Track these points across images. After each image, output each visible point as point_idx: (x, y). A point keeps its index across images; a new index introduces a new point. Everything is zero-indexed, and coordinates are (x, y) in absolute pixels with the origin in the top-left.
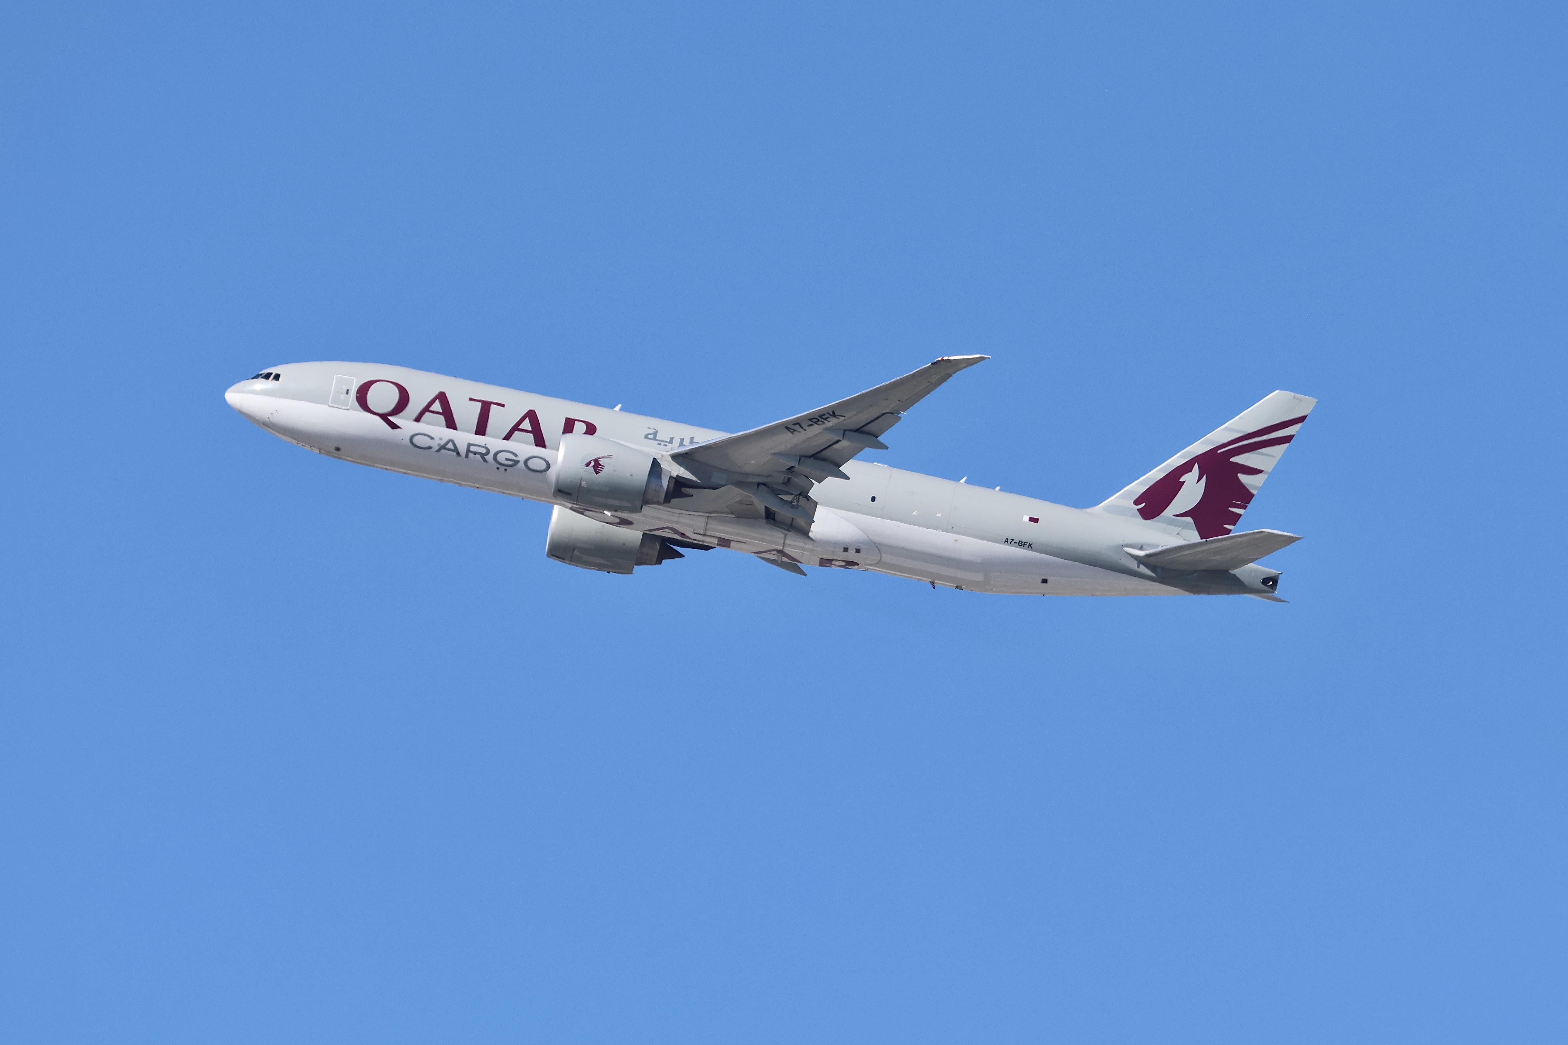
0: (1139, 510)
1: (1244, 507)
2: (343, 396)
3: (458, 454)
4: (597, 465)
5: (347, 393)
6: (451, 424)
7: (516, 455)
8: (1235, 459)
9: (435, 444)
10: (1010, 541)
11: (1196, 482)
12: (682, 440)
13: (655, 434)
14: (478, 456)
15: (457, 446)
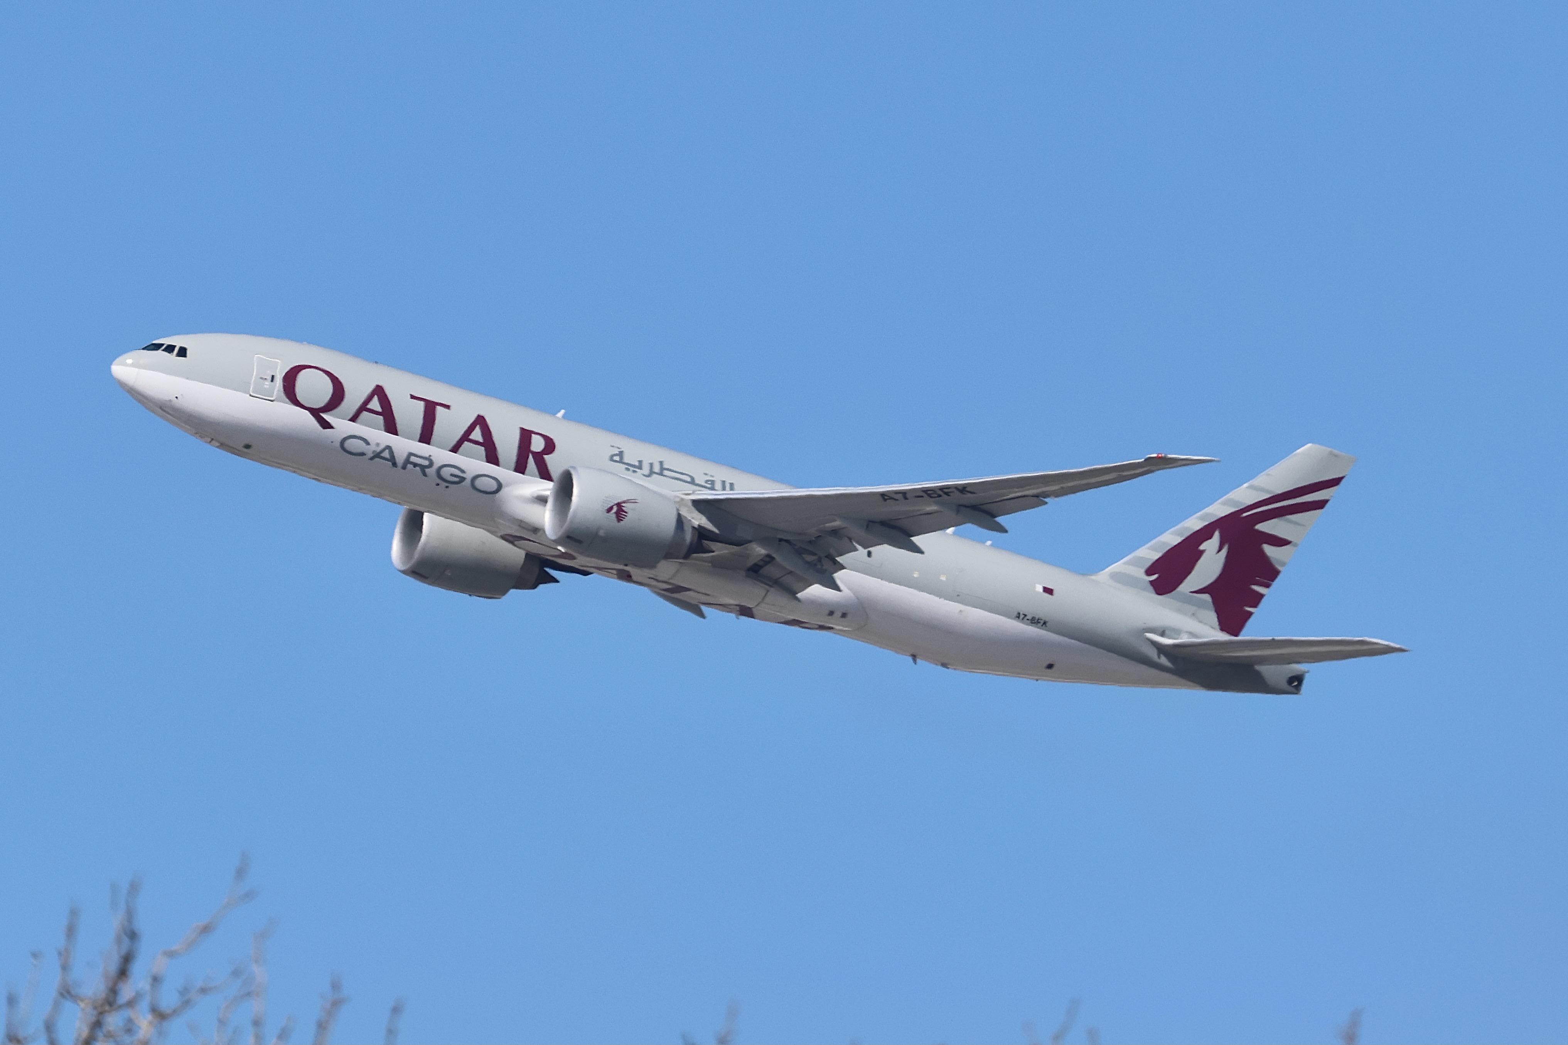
0: (1151, 582)
1: (1268, 586)
2: (268, 383)
3: (394, 464)
4: (619, 510)
5: (272, 381)
6: (391, 427)
7: (463, 471)
8: (1261, 527)
9: (369, 450)
10: (1022, 616)
11: (1216, 551)
12: (651, 465)
13: (621, 454)
14: (418, 468)
15: (395, 454)
